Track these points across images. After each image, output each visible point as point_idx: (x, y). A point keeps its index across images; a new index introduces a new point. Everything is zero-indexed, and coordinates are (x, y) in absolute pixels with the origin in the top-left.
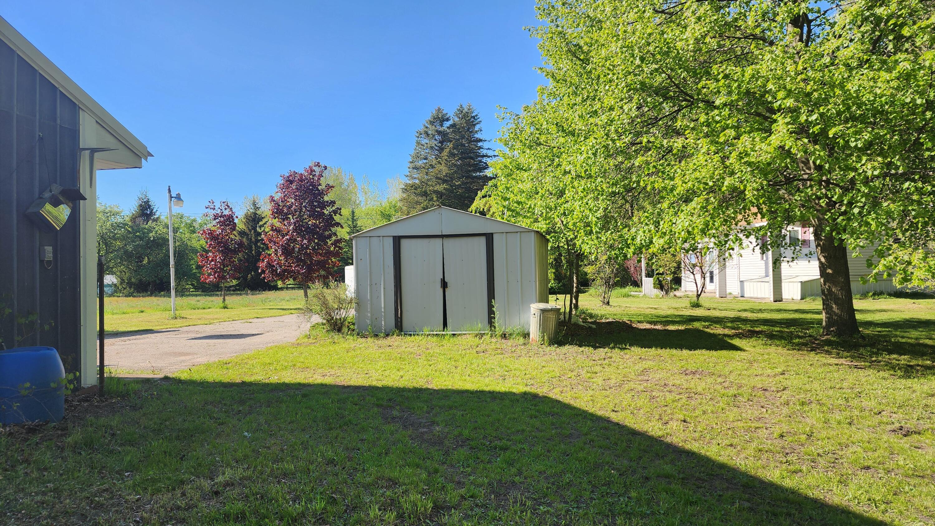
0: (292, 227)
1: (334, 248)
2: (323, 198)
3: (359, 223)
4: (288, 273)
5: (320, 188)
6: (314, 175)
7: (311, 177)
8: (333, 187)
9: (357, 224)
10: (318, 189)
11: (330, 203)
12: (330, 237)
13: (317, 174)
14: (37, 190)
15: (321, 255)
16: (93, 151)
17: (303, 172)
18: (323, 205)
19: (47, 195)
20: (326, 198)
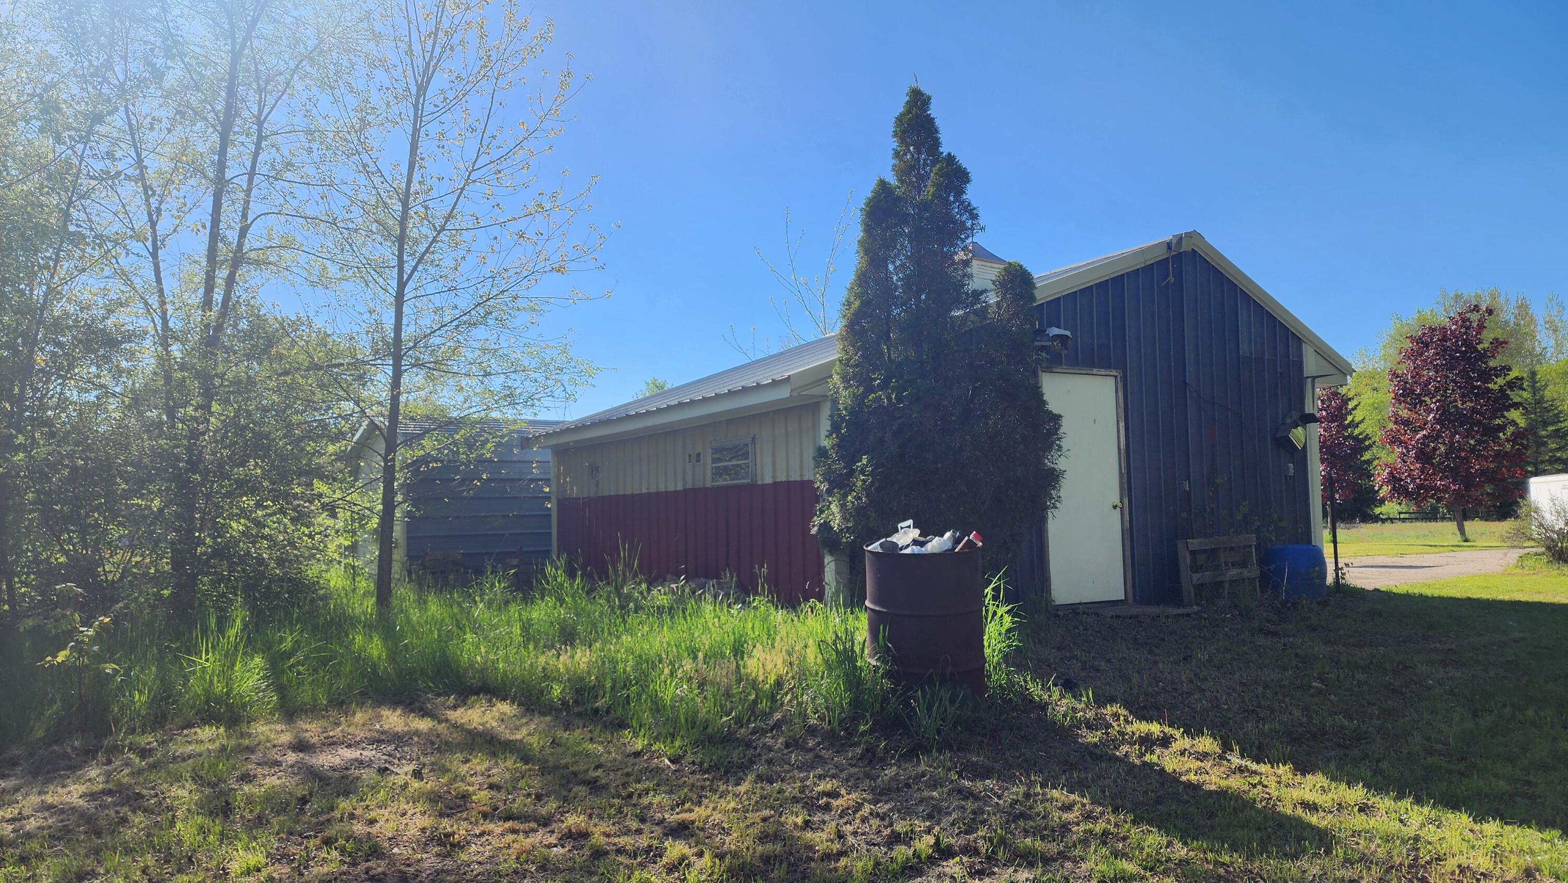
0: (1432, 415)
1: (1513, 446)
2: (1486, 363)
3: (1548, 394)
4: (1427, 491)
5: (1480, 347)
6: (1468, 328)
7: (1463, 330)
8: (1506, 343)
9: (1542, 396)
10: (1476, 350)
11: (1500, 371)
12: (1502, 428)
13: (1475, 325)
14: (1280, 417)
15: (1486, 458)
16: (1314, 378)
17: (1446, 322)
18: (1487, 375)
19: (1288, 421)
20: (1492, 363)
